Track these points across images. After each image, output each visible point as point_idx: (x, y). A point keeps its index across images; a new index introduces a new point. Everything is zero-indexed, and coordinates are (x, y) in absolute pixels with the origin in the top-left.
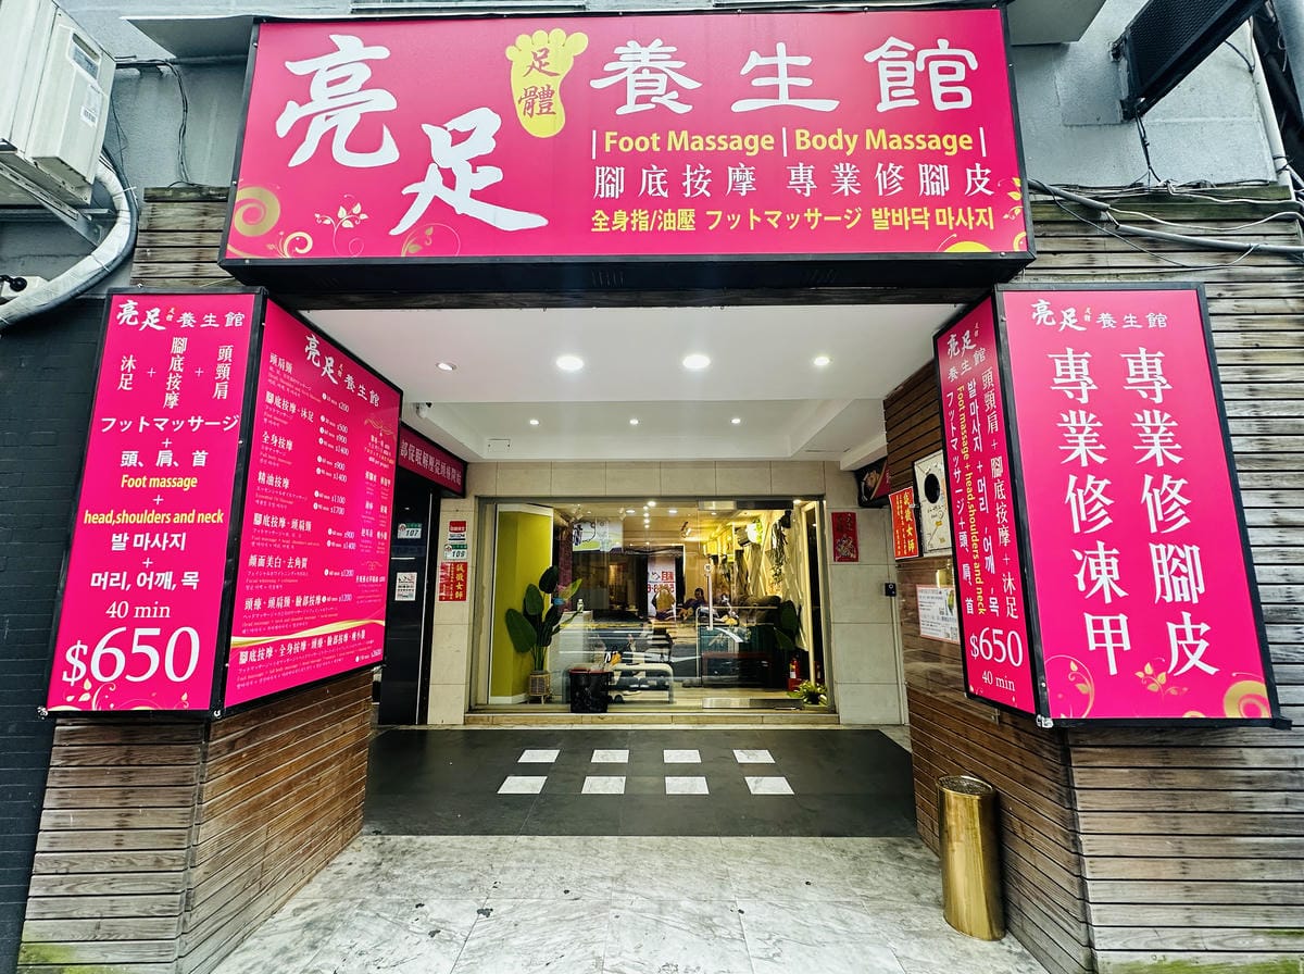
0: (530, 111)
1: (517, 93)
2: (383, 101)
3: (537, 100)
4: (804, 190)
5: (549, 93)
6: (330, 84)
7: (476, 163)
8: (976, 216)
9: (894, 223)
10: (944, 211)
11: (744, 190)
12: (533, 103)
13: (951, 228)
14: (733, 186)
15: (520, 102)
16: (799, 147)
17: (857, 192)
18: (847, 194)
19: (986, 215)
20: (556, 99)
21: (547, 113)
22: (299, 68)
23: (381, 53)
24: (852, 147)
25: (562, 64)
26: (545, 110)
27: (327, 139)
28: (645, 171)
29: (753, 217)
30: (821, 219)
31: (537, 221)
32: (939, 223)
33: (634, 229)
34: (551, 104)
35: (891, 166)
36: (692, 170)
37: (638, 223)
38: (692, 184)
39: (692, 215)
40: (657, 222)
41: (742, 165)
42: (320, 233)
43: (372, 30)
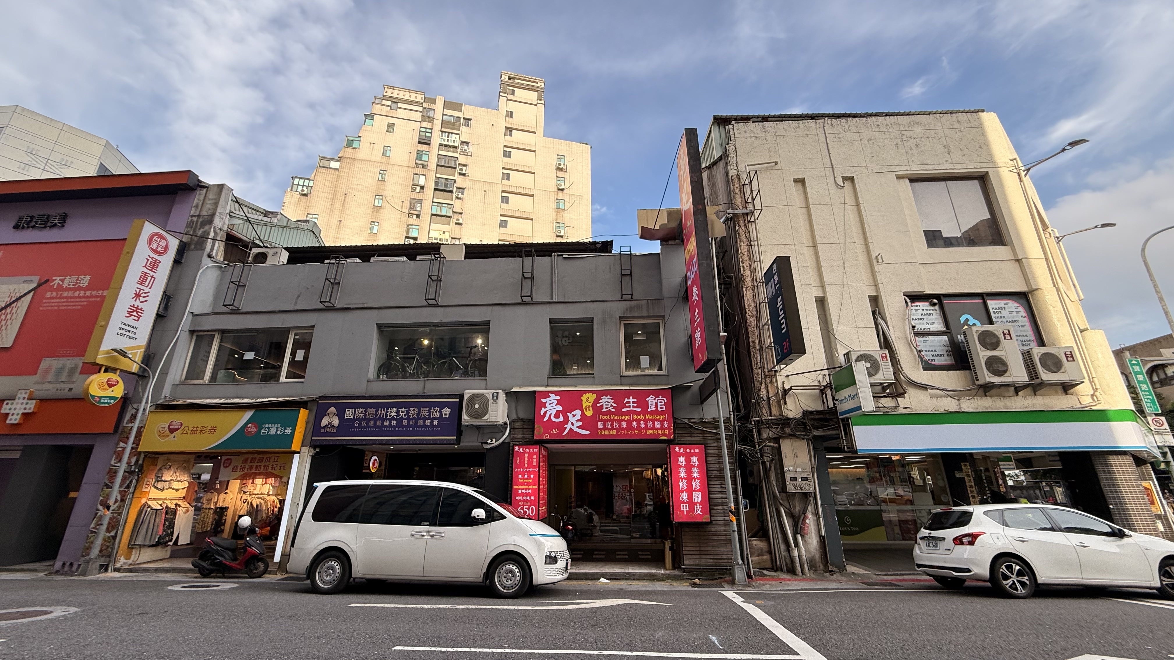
0: (586, 410)
3: (588, 408)
17: (644, 427)
20: (591, 408)
21: (589, 411)
22: (544, 400)
24: (644, 418)
25: (592, 401)
27: (550, 415)
28: (607, 423)
31: (588, 432)
35: (650, 422)
37: (606, 433)
38: (615, 425)
40: (609, 433)
41: (624, 422)
42: (550, 434)
43: (556, 393)
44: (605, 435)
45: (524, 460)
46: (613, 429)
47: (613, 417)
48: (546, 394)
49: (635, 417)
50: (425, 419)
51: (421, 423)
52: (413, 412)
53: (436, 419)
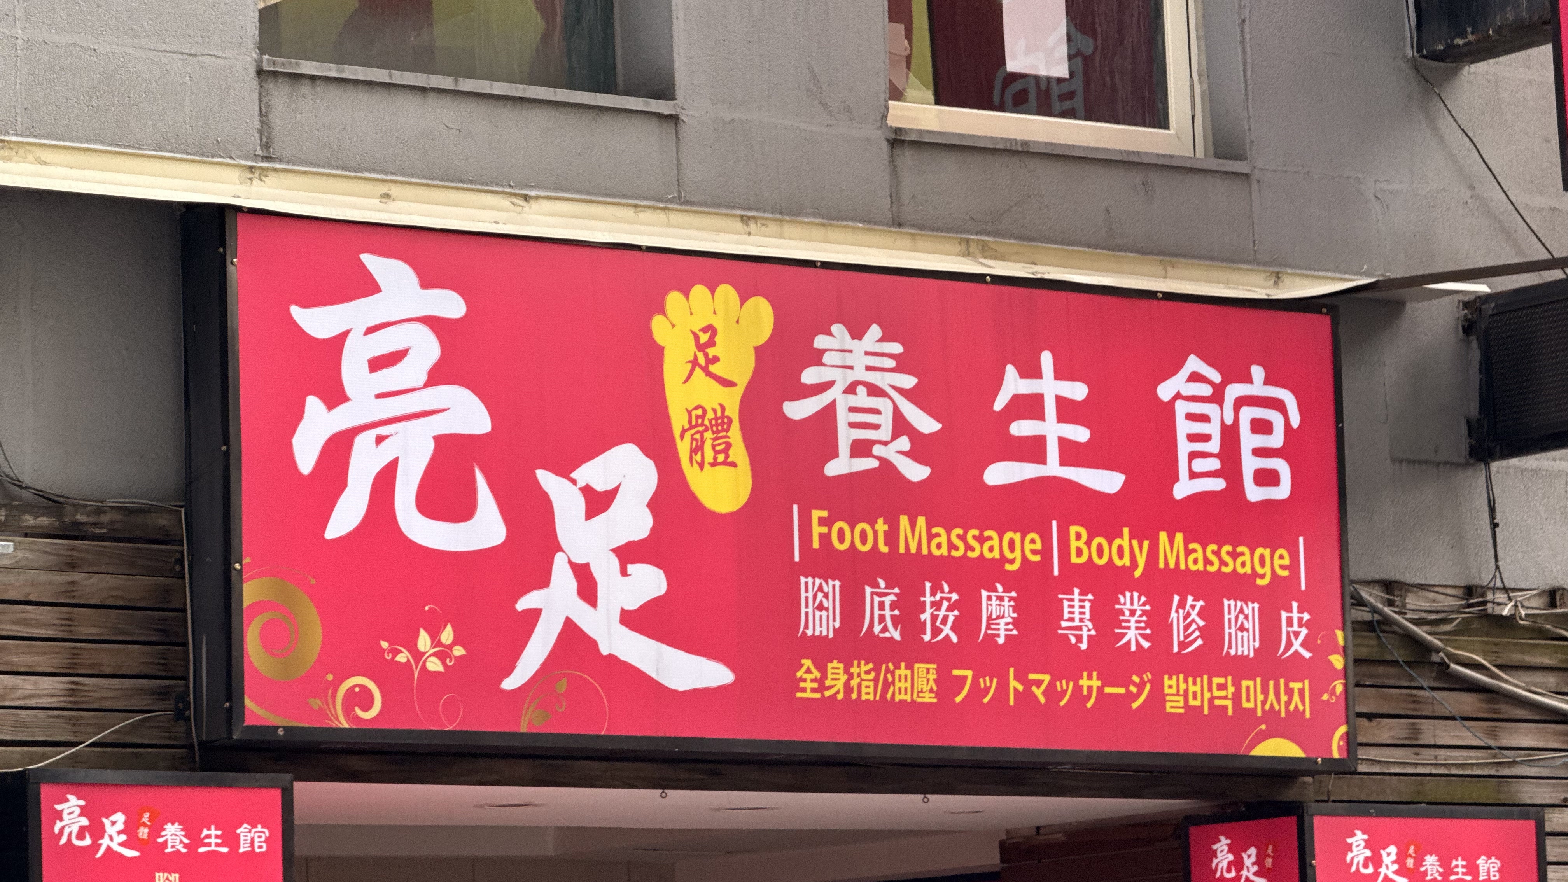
0: (698, 457)
1: (675, 413)
2: (468, 413)
3: (708, 435)
4: (1079, 638)
5: (722, 423)
6: (377, 364)
7: (626, 555)
8: (1290, 692)
9: (1192, 703)
10: (1250, 683)
11: (1002, 633)
12: (703, 442)
13: (1259, 714)
14: (988, 627)
15: (682, 436)
16: (1074, 560)
17: (1146, 644)
18: (1133, 648)
19: (1301, 692)
20: (735, 434)
21: (725, 463)
22: (317, 322)
23: (450, 305)
24: (1141, 561)
25: (738, 363)
26: (721, 458)
28: (868, 590)
29: (1014, 684)
30: (1100, 689)
32: (1245, 705)
33: (854, 696)
34: (729, 445)
35: (1190, 598)
36: (933, 594)
37: (859, 685)
38: (934, 618)
39: (932, 676)
40: (887, 685)
41: (1000, 588)
42: (389, 678)
48: (335, 256)
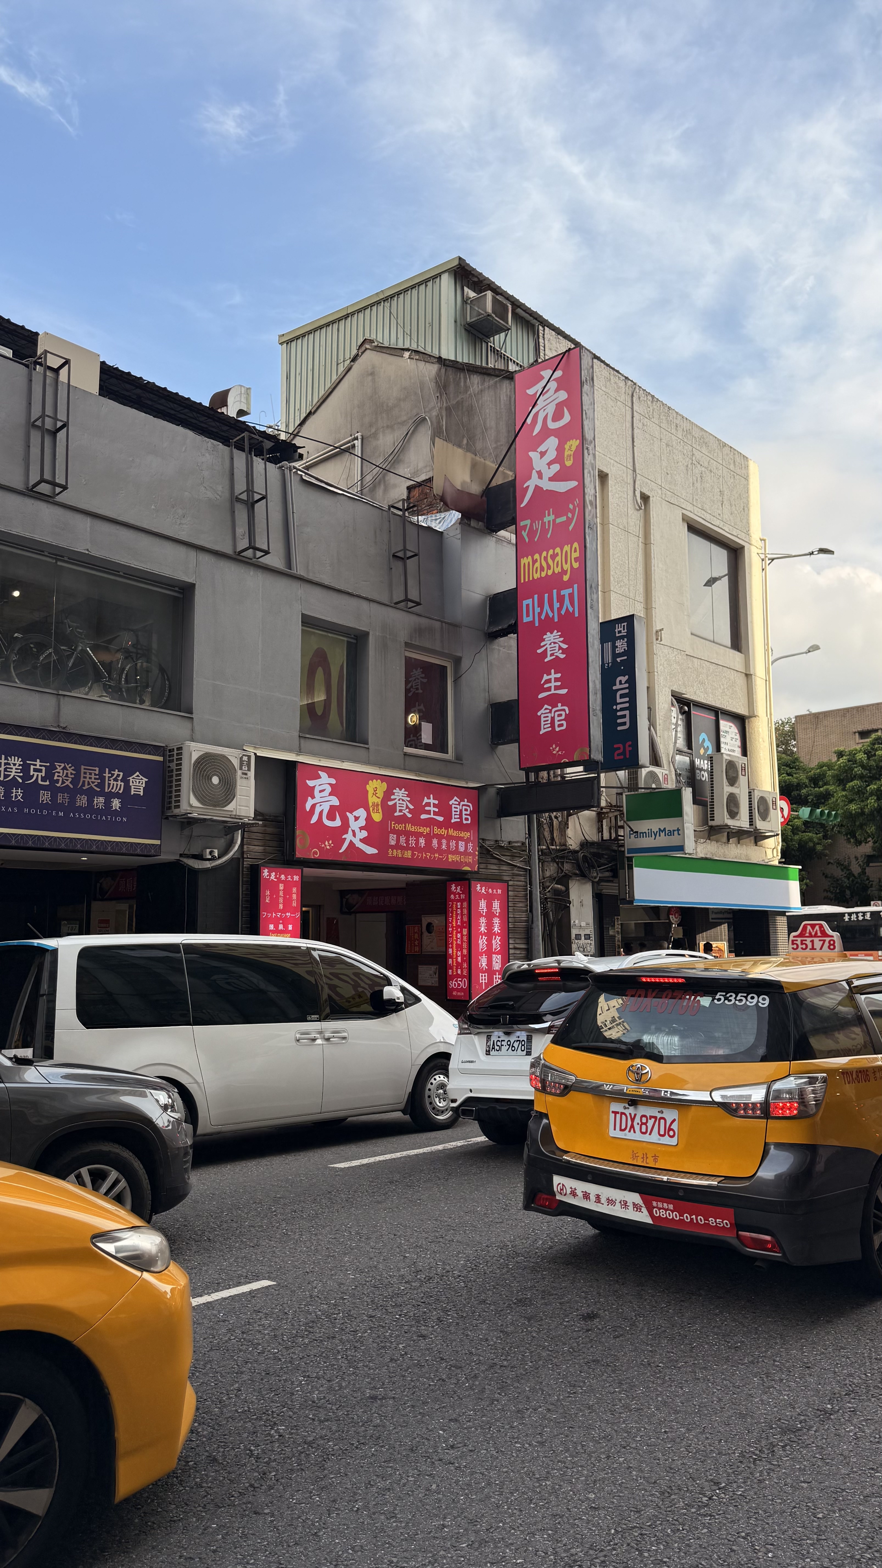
0: (373, 811)
1: (370, 804)
2: (335, 801)
3: (375, 807)
4: (435, 847)
5: (378, 805)
6: (320, 791)
7: (361, 828)
8: (469, 858)
9: (453, 860)
10: (463, 857)
11: (423, 846)
13: (464, 862)
14: (420, 844)
15: (371, 807)
16: (435, 833)
17: (446, 849)
18: (444, 849)
19: (471, 858)
20: (380, 807)
22: (310, 783)
23: (333, 781)
24: (446, 833)
26: (377, 811)
27: (321, 813)
28: (401, 837)
29: (424, 855)
30: (438, 856)
31: (375, 851)
32: (462, 860)
34: (379, 809)
35: (453, 841)
36: (411, 838)
37: (399, 854)
38: (411, 842)
39: (411, 853)
40: (403, 854)
41: (422, 837)
42: (320, 849)
43: (330, 771)
44: (397, 858)
45: (278, 896)
46: (407, 848)
47: (409, 827)
48: (314, 771)
49: (436, 831)
50: (91, 794)
51: (82, 801)
52: (63, 774)
53: (117, 795)
